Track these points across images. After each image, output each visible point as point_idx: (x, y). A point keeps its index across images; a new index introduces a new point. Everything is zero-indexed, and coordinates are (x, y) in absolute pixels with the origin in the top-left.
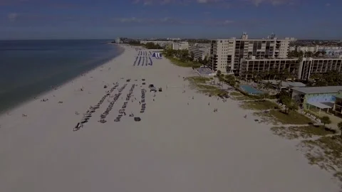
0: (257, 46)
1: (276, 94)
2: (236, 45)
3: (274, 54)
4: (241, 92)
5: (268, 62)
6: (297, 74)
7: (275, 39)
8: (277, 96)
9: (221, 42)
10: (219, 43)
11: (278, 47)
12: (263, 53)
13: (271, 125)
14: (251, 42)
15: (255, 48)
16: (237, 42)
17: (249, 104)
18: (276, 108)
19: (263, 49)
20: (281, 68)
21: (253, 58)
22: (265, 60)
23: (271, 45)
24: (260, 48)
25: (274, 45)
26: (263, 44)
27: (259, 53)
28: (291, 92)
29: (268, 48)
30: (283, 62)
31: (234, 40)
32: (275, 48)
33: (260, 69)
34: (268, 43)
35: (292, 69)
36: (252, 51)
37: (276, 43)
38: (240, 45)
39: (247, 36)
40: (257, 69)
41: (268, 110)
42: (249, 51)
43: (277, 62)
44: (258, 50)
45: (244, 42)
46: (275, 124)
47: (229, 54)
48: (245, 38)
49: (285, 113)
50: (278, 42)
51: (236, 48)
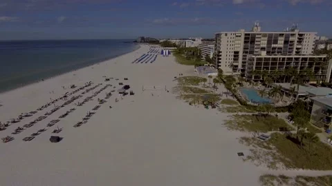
0: (272, 40)
1: (288, 104)
2: (245, 38)
3: (295, 50)
4: (238, 100)
5: (284, 59)
6: (324, 76)
7: (296, 32)
8: (289, 108)
9: (226, 35)
10: (223, 36)
11: (300, 41)
12: (281, 48)
13: (264, 169)
14: (265, 35)
15: (269, 43)
16: (246, 34)
17: (242, 119)
18: (282, 129)
19: (281, 43)
20: (301, 68)
21: (264, 54)
22: (279, 56)
23: (291, 39)
24: (276, 42)
25: (295, 39)
26: (279, 38)
27: (274, 48)
28: (311, 103)
29: (286, 42)
30: (306, 59)
31: (242, 32)
32: (296, 43)
33: (272, 69)
34: (287, 37)
35: (317, 69)
36: (265, 46)
37: (297, 36)
38: (250, 40)
39: (259, 28)
40: (267, 68)
41: (269, 133)
42: (262, 46)
43: (296, 59)
44: (273, 46)
45: (255, 34)
46: (272, 165)
47: (236, 50)
48: (257, 30)
49: (295, 141)
50: (300, 35)
51: (245, 42)
